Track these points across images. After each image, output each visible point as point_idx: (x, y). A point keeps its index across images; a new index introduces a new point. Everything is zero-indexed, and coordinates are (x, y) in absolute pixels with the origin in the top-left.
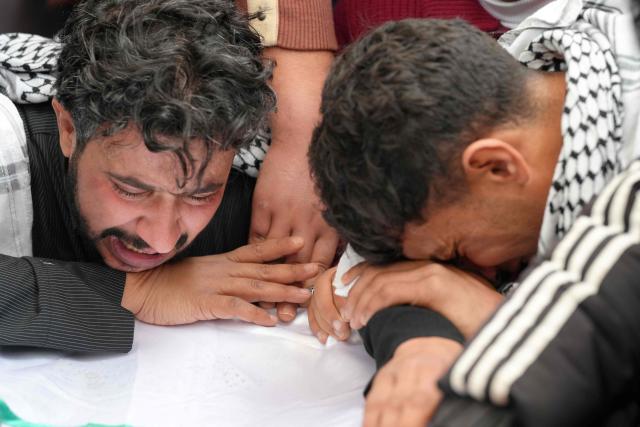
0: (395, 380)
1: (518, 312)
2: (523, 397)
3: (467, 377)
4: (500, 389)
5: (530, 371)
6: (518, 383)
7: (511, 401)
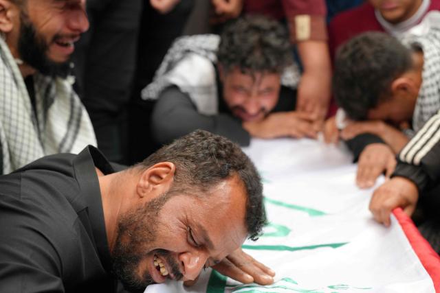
0: (369, 157)
1: (425, 133)
2: (426, 162)
3: (406, 156)
4: (417, 160)
5: (428, 154)
6: (424, 158)
7: (421, 163)
